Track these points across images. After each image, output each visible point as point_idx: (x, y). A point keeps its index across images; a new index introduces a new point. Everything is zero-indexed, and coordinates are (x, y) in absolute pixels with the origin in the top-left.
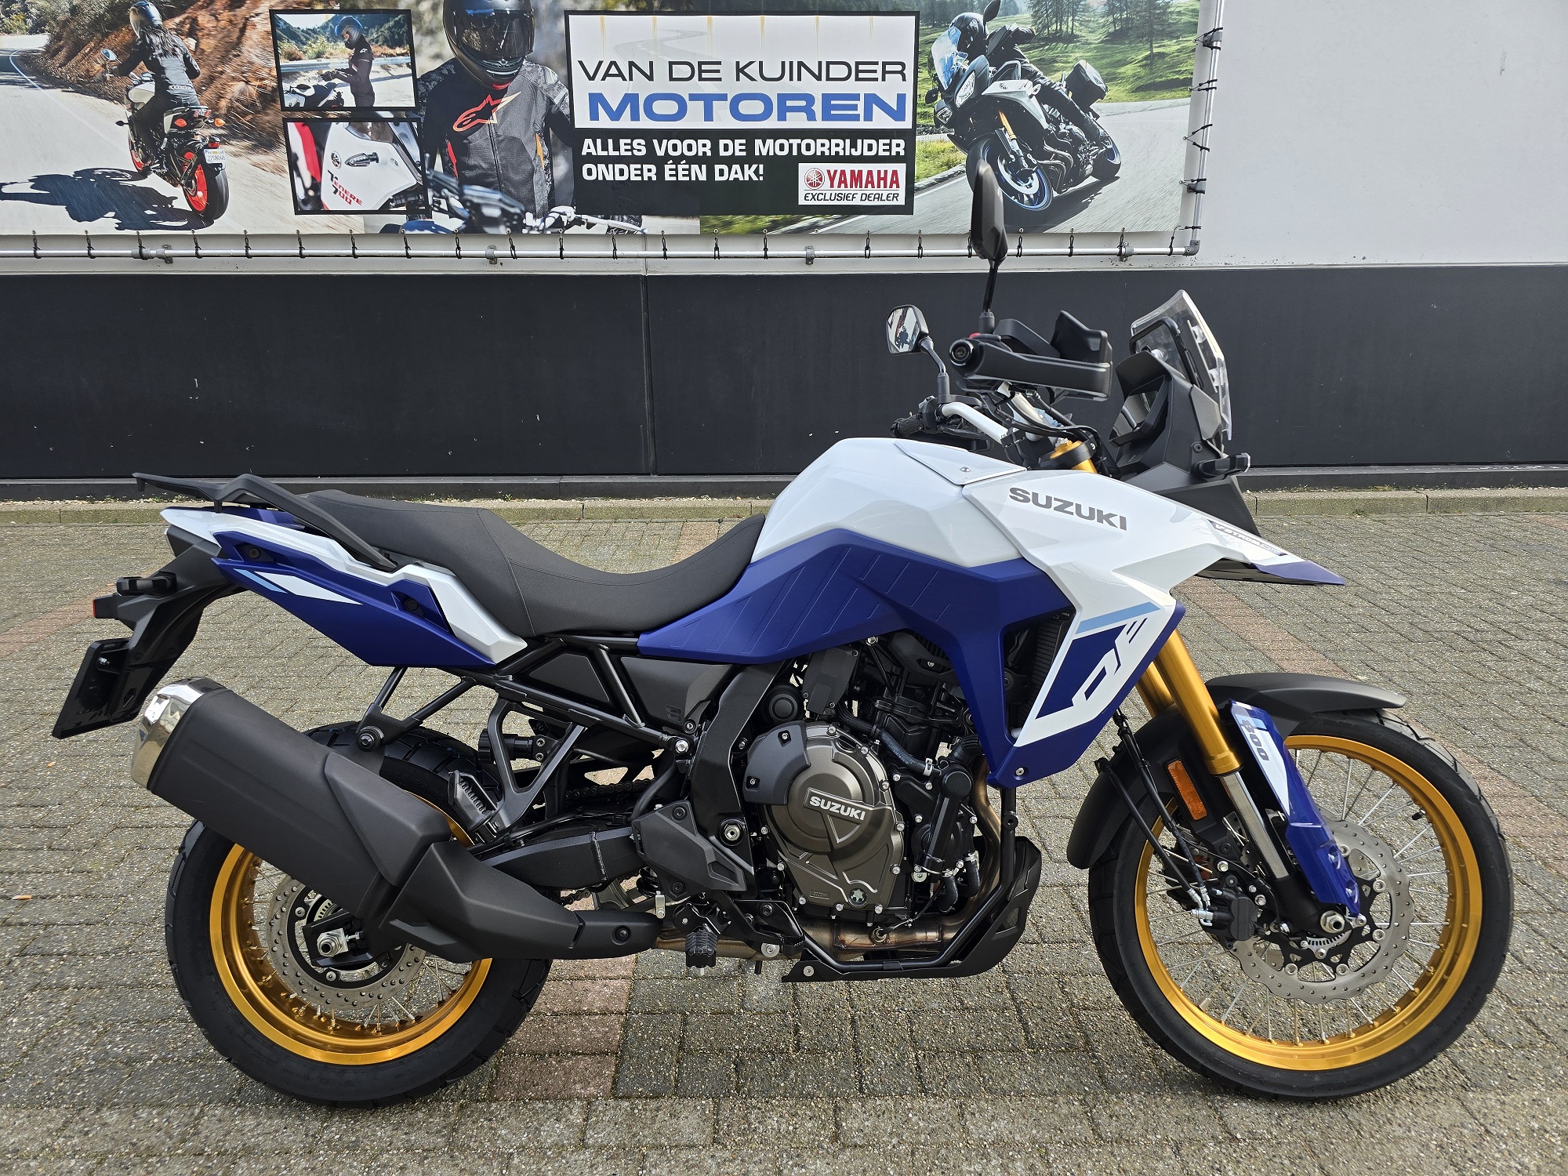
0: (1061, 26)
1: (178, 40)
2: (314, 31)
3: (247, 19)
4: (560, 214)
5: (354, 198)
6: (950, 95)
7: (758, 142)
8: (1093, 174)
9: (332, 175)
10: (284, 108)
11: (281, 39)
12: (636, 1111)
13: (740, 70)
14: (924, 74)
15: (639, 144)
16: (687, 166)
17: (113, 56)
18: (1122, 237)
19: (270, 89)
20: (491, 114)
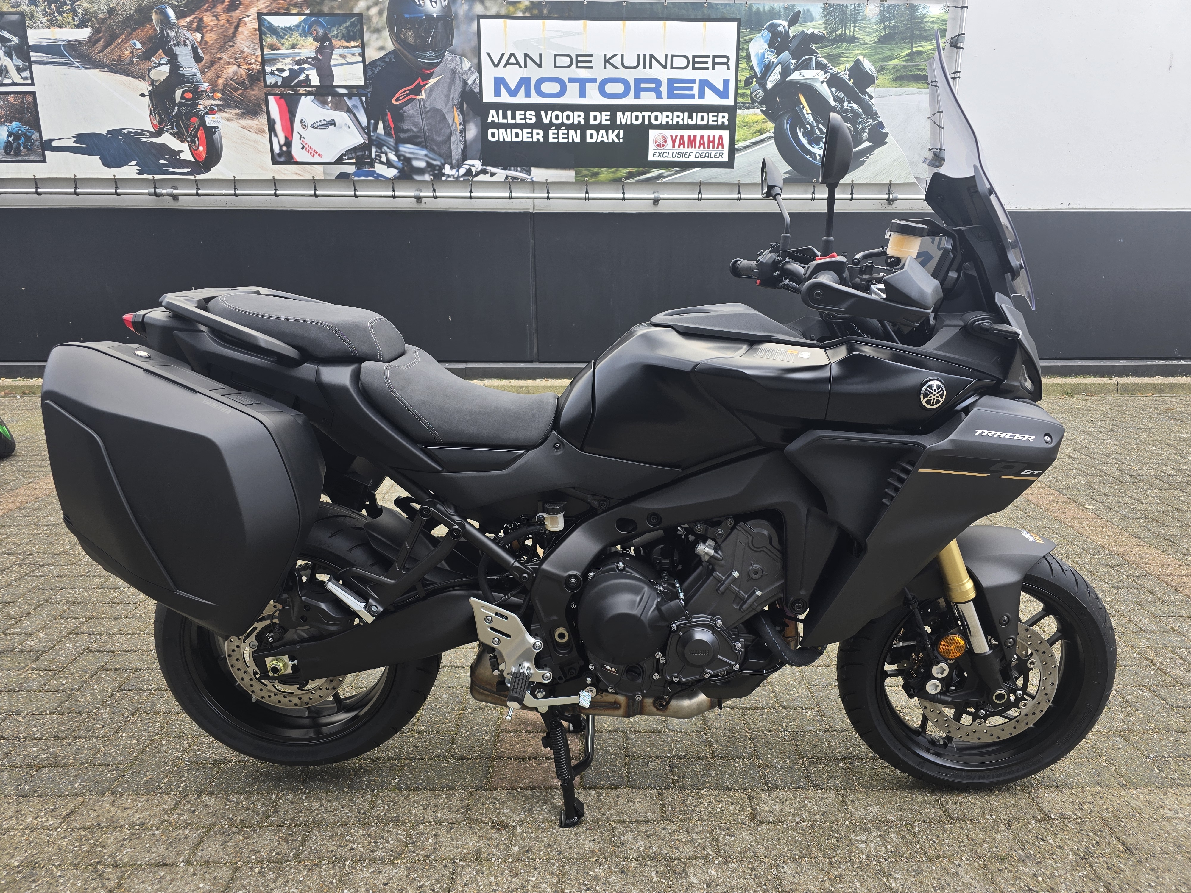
0: (845, 30)
1: (188, 34)
2: (290, 28)
3: (240, 19)
4: (471, 165)
5: (317, 153)
6: (762, 80)
7: (619, 114)
8: (868, 140)
9: (301, 136)
10: (266, 86)
11: (265, 34)
12: (602, 797)
13: (607, 61)
14: (743, 65)
15: (530, 115)
16: (566, 131)
17: (139, 46)
18: (890, 187)
19: (256, 71)
20: (421, 92)
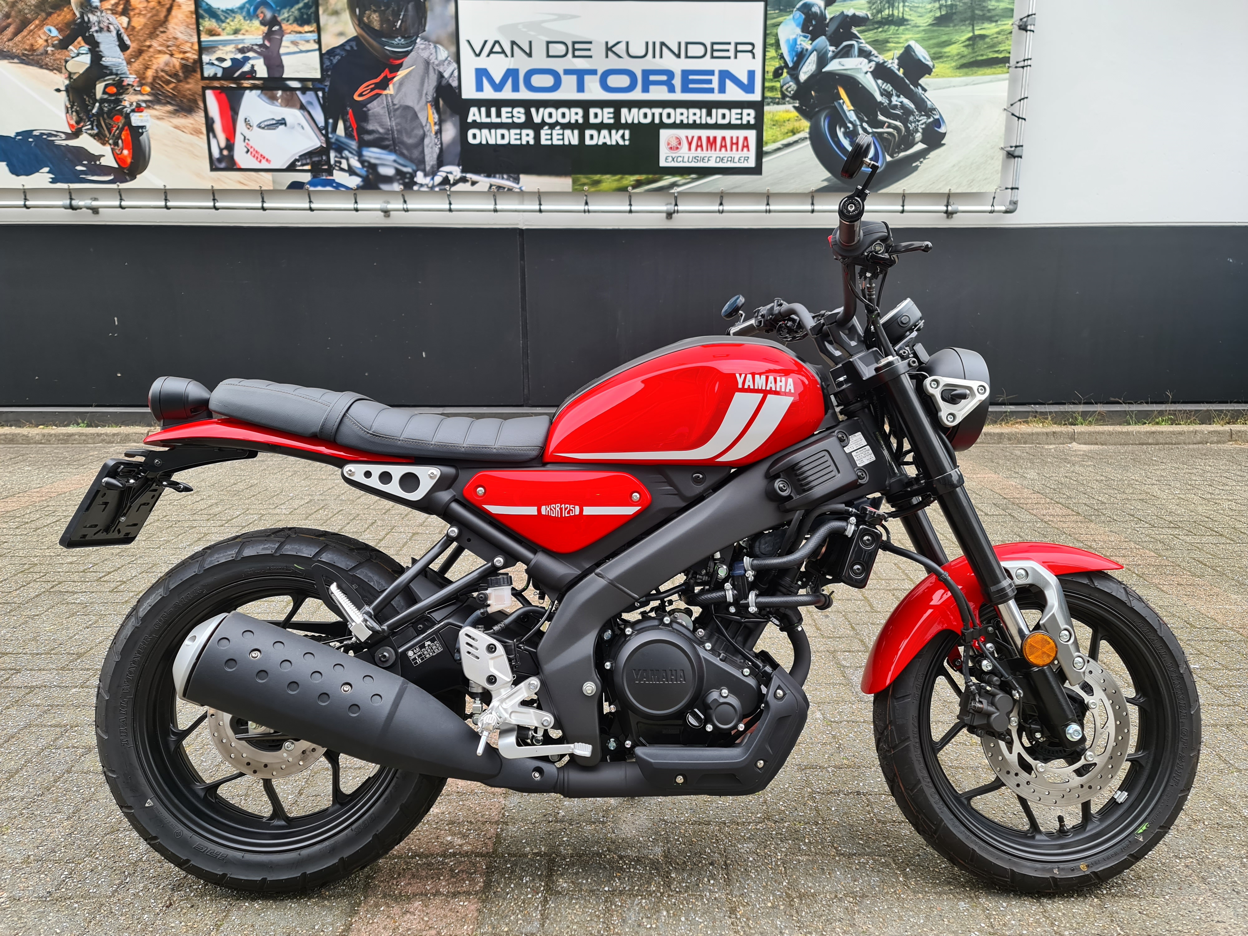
0: (893, 11)
1: (112, 18)
2: (232, 11)
4: (448, 173)
5: (264, 158)
6: (794, 72)
7: (624, 111)
8: (922, 141)
9: (245, 137)
10: (203, 78)
11: (203, 17)
13: (609, 49)
14: (771, 53)
15: (519, 112)
16: (561, 132)
17: (55, 33)
18: (948, 197)
19: (191, 61)
20: (388, 85)
